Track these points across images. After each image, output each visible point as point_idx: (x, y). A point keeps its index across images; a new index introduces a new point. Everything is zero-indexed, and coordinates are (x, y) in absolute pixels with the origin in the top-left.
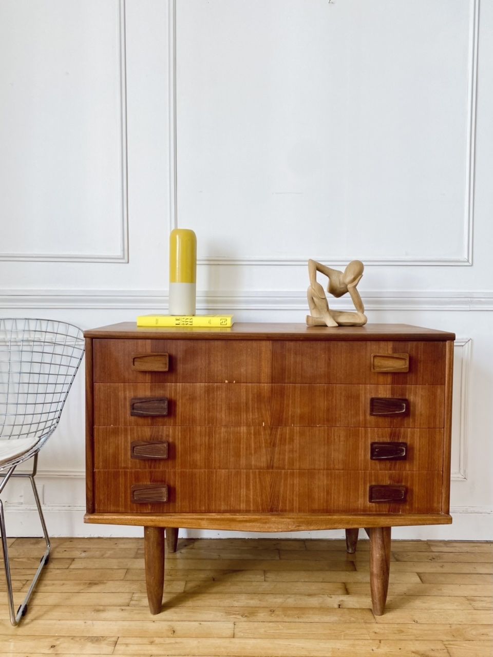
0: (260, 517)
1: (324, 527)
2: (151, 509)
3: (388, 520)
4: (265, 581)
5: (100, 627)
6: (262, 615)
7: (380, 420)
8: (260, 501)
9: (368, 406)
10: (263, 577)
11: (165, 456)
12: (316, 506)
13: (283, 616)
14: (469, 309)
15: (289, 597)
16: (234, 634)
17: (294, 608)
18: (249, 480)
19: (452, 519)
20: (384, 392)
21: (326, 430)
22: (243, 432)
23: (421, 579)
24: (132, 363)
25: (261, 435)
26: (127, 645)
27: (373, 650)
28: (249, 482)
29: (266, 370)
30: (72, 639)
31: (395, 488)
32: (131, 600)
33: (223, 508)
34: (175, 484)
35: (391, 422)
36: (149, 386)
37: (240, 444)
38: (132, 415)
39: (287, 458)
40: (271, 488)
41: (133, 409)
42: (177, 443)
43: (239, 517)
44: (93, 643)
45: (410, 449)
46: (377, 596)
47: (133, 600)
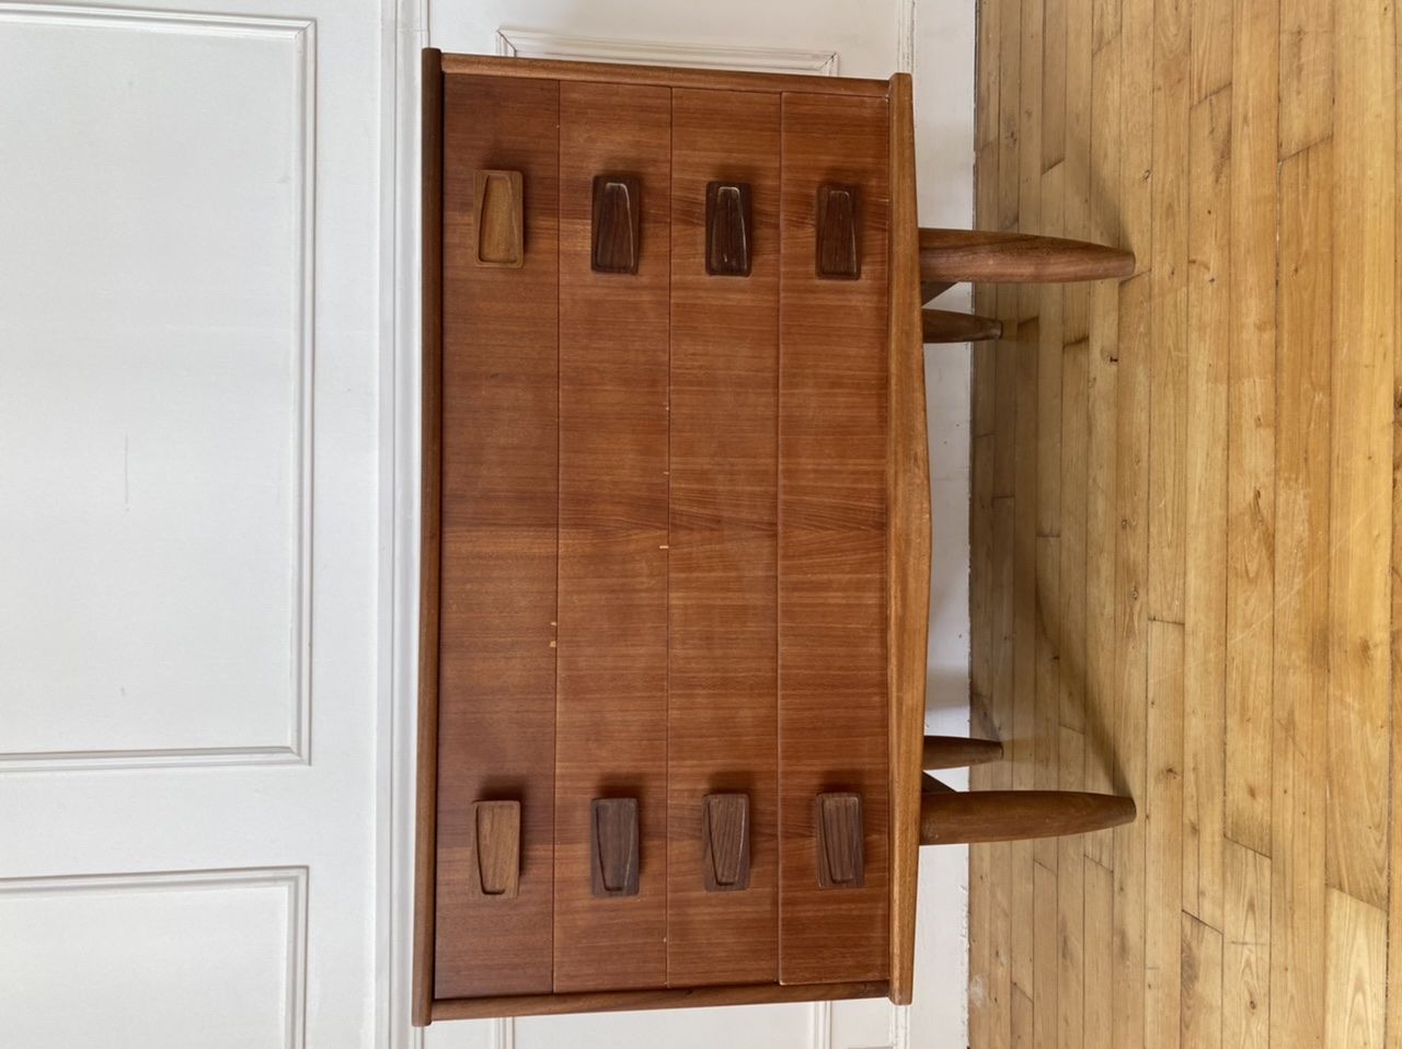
0: (894, 557)
1: (918, 395)
2: (880, 832)
3: (901, 233)
4: (1058, 536)
5: (1161, 954)
6: (1135, 552)
7: (651, 247)
8: (858, 556)
9: (615, 279)
10: (1051, 539)
11: (742, 801)
12: (870, 415)
13: (1136, 498)
14: (425, 33)
15: (1094, 480)
16: (1175, 623)
17: (1117, 469)
18: (804, 583)
19: (898, 75)
20: (578, 237)
21: (678, 388)
22: (682, 598)
23: (1056, 164)
24: (498, 896)
25: (691, 553)
26: (1200, 894)
27: (1212, 280)
28: (811, 582)
29: (522, 543)
30: (1187, 1027)
31: (824, 213)
32: (1099, 863)
33: (874, 649)
34: (817, 773)
35: (655, 222)
36: (563, 846)
37: (714, 607)
38: (636, 892)
39: (748, 488)
40: (828, 529)
41: (619, 889)
42: (709, 770)
43: (894, 609)
44: (1196, 977)
45: (726, 175)
46: (1089, 267)
47: (1100, 859)
